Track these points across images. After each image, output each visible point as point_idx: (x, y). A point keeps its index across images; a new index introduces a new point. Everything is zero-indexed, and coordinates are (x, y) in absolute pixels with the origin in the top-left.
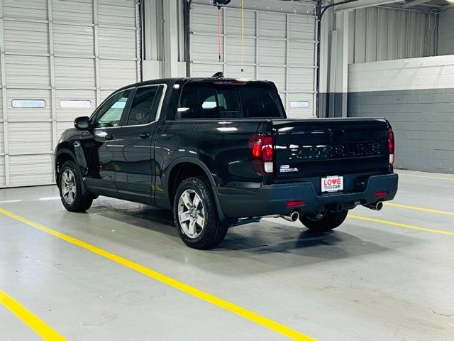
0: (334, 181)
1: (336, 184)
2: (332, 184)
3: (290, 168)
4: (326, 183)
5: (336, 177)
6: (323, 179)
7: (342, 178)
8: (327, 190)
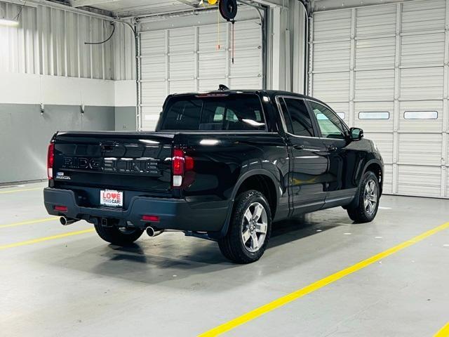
0: (114, 196)
1: (116, 199)
2: (112, 199)
3: (65, 175)
4: (105, 196)
5: (115, 192)
6: (102, 192)
7: (121, 194)
8: (107, 204)
